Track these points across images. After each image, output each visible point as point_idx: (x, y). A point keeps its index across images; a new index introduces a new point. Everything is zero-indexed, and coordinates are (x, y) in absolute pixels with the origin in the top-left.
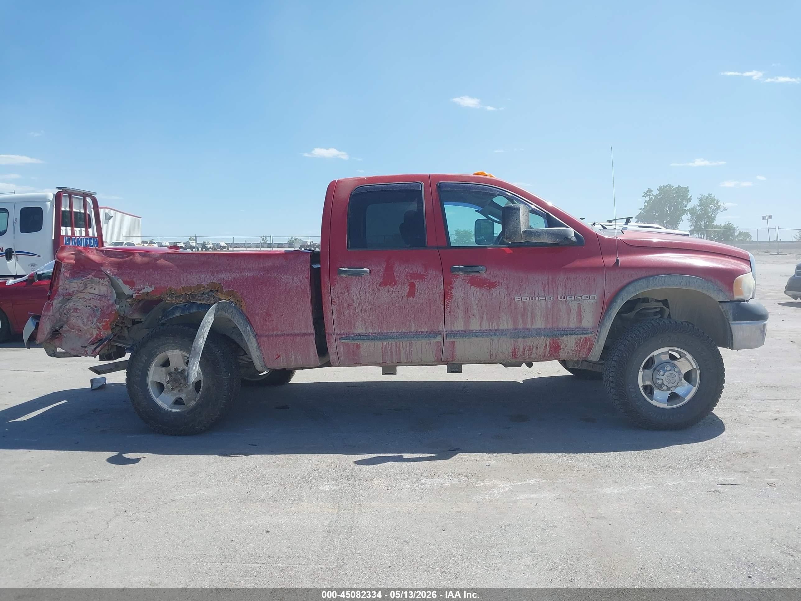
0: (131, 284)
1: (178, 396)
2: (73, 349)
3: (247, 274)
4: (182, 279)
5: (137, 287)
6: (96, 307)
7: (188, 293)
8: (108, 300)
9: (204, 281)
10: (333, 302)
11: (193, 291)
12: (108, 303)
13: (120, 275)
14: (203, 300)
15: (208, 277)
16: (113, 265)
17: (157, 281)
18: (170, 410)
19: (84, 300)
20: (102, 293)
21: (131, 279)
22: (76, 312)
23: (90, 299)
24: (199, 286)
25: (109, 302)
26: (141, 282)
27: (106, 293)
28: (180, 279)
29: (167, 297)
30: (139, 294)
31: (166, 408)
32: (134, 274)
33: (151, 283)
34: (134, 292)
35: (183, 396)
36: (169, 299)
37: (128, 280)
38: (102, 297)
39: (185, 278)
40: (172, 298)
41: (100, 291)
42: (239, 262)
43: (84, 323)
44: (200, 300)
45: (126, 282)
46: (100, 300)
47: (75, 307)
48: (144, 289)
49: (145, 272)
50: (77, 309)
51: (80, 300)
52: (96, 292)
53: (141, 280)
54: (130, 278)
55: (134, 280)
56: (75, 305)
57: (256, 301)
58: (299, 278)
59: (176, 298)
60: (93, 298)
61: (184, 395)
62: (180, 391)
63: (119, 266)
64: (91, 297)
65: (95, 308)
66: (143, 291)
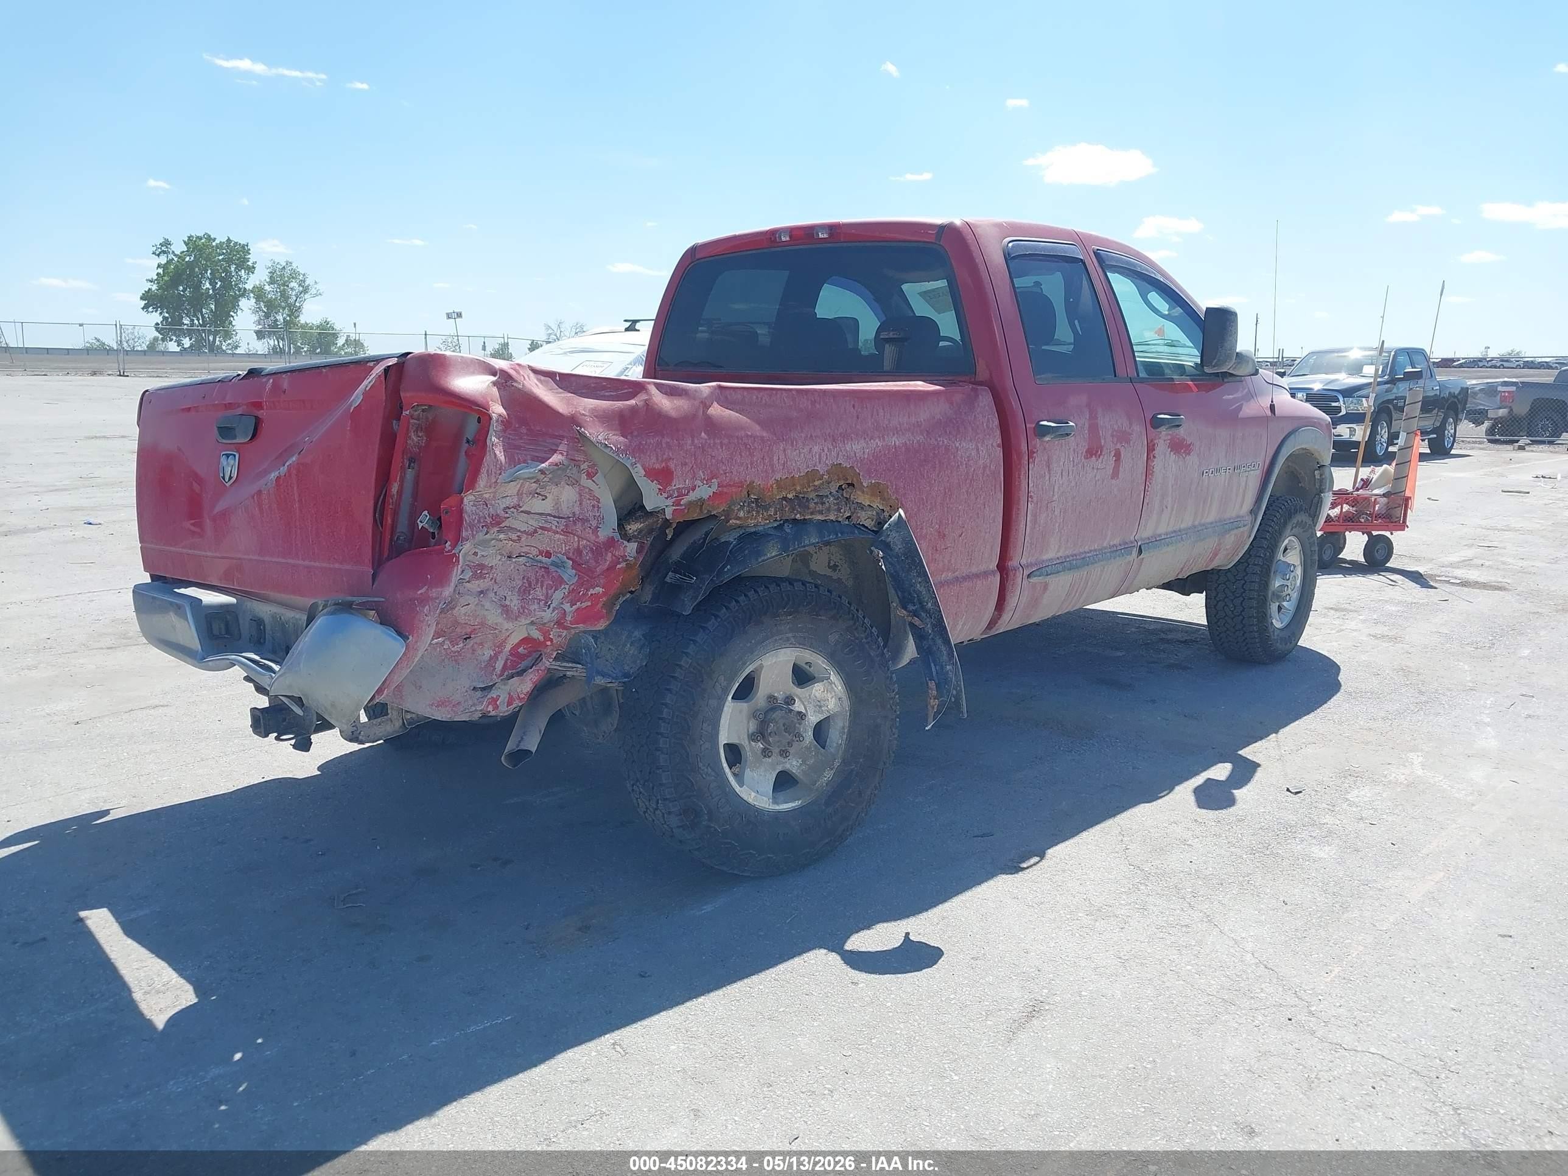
0: (662, 476)
1: (779, 768)
2: (441, 704)
3: (895, 441)
4: (775, 458)
5: (677, 484)
6: (548, 555)
7: (790, 496)
8: (595, 530)
9: (820, 462)
10: (1031, 496)
11: (798, 488)
12: (593, 538)
13: (637, 451)
14: (829, 510)
15: (826, 450)
16: (604, 418)
17: (724, 468)
18: (777, 808)
19: (514, 537)
20: (566, 511)
21: (664, 464)
22: (481, 577)
23: (535, 531)
24: (812, 475)
25: (598, 537)
26: (687, 469)
27: (577, 510)
28: (771, 459)
29: (738, 510)
30: (681, 505)
31: (767, 806)
32: (669, 446)
33: (711, 472)
34: (670, 502)
35: (793, 765)
36: (741, 514)
37: (657, 466)
38: (570, 523)
39: (782, 457)
40: (749, 512)
41: (557, 503)
42: (875, 413)
43: (506, 610)
44: (821, 513)
45: (651, 474)
46: (566, 532)
47: (477, 560)
48: (693, 490)
49: (693, 441)
50: (482, 566)
51: (502, 536)
52: (546, 506)
53: (686, 464)
54: (662, 462)
55: (672, 465)
56: (475, 554)
57: (922, 506)
58: (987, 446)
59: (758, 512)
60: (542, 528)
61: (794, 763)
62: (784, 753)
63: (623, 422)
64: (535, 524)
65: (545, 559)
66: (693, 496)
